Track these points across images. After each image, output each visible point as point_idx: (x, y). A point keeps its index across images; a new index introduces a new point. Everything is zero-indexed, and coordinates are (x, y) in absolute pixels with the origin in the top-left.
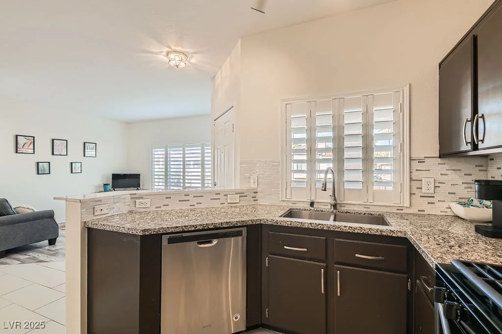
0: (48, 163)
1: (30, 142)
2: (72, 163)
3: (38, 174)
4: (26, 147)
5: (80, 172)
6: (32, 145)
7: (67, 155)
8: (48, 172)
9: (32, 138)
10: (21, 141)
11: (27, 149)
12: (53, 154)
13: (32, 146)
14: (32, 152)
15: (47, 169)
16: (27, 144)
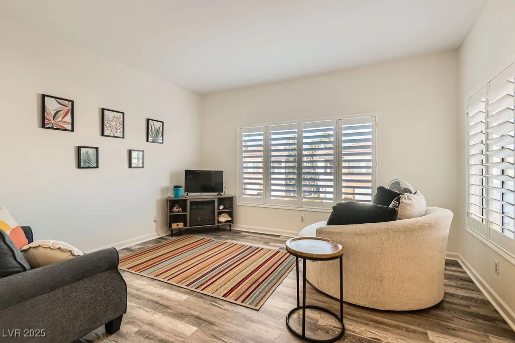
0: (95, 150)
1: (66, 109)
2: (130, 151)
3: (79, 167)
4: (60, 119)
5: (141, 165)
6: (69, 115)
7: (123, 137)
8: (95, 165)
9: (70, 103)
10: (51, 105)
11: (62, 121)
12: (103, 134)
13: (69, 117)
14: (69, 128)
15: (94, 159)
16: (61, 114)
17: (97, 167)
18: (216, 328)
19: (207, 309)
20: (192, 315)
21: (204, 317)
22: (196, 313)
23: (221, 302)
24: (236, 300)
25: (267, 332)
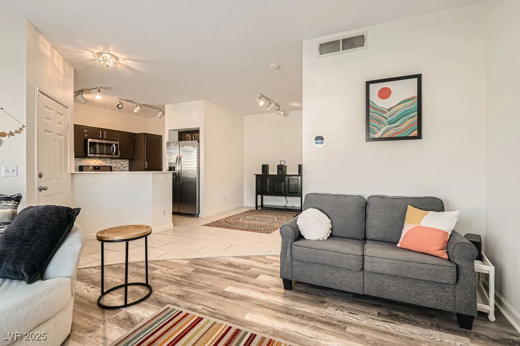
18: (209, 290)
19: (219, 305)
20: (232, 299)
21: (221, 298)
22: (229, 300)
23: (205, 312)
24: (188, 314)
25: (170, 289)
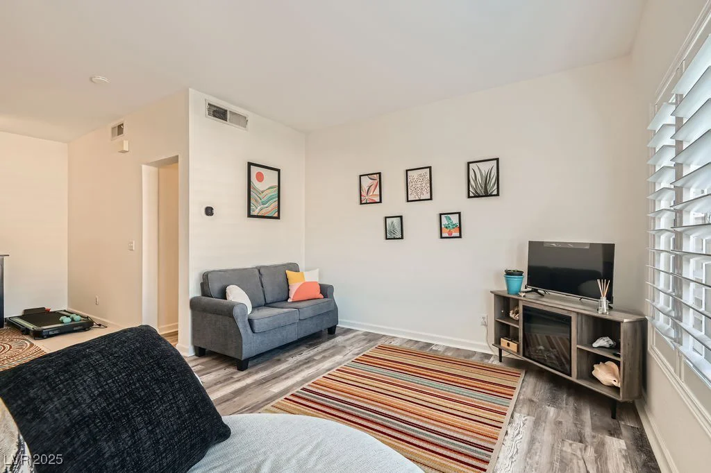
0: (399, 218)
1: (375, 182)
2: (440, 216)
3: (386, 238)
4: (371, 193)
5: (457, 235)
6: (378, 187)
7: (431, 199)
8: (400, 236)
9: (378, 176)
12: (408, 200)
13: (377, 190)
14: (377, 199)
15: (399, 229)
16: (372, 188)
17: (402, 238)
